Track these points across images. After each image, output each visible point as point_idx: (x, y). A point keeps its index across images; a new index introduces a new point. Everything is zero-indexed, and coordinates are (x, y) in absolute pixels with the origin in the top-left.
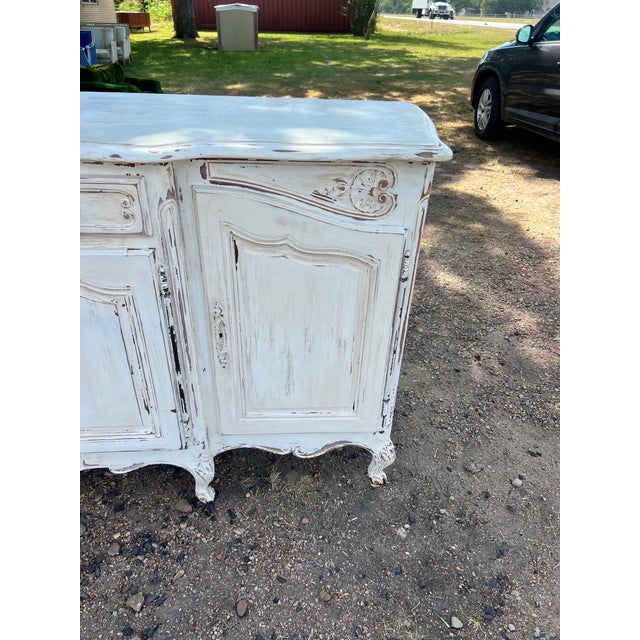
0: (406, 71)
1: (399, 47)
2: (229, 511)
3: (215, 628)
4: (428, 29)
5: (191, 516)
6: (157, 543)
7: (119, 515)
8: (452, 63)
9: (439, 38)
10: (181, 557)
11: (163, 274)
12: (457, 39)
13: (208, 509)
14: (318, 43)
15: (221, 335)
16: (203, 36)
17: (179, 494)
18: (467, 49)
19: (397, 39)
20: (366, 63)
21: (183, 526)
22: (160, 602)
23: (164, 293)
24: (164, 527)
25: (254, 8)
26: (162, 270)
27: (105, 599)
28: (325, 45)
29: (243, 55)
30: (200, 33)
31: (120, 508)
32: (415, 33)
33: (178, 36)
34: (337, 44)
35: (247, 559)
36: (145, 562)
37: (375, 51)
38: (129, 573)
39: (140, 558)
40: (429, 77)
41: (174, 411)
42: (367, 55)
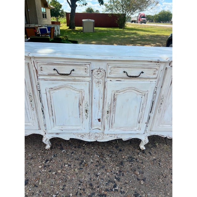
0: (139, 38)
1: (134, 31)
2: (149, 152)
3: (160, 180)
4: (140, 26)
5: (140, 153)
6: (134, 159)
7: (121, 152)
8: (151, 36)
9: (144, 29)
10: (142, 163)
11: (156, 88)
12: (150, 29)
13: (143, 151)
14: (110, 30)
15: (161, 104)
16: (77, 28)
17: (134, 148)
18: (154, 32)
19: (132, 29)
20: (126, 36)
21: (139, 155)
22: (143, 173)
23: (155, 92)
24: (134, 156)
25: (93, 21)
26: (156, 87)
27: (128, 171)
28: (112, 31)
29: (91, 34)
30: (76, 27)
31: (120, 150)
32: (137, 27)
33: (70, 28)
34: (115, 30)
35: (159, 164)
36: (134, 163)
37: (128, 33)
38: (131, 166)
39: (132, 162)
40: (147, 40)
41: (146, 123)
42: (126, 34)
